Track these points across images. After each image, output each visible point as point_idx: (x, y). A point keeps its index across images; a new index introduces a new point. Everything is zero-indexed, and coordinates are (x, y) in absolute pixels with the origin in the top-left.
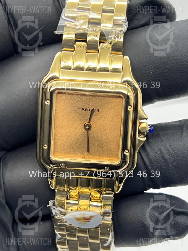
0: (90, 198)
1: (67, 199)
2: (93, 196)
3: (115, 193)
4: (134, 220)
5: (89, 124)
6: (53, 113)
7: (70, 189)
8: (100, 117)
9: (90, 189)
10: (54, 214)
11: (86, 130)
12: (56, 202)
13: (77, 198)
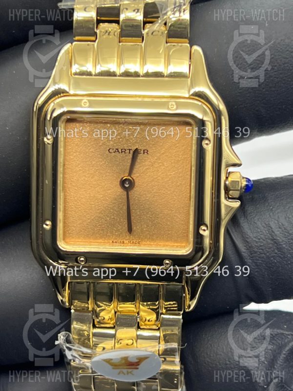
0: (138, 323)
1: (94, 326)
2: (144, 319)
3: (184, 311)
4: (228, 362)
5: (129, 178)
6: (61, 159)
8: (150, 163)
9: (137, 305)
10: (69, 357)
11: (124, 190)
13: (113, 324)
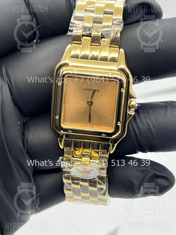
0: (91, 157)
1: (73, 157)
2: (93, 156)
3: (109, 153)
4: (125, 179)
5: (91, 100)
6: (64, 92)
7: (75, 150)
8: (99, 95)
9: (91, 150)
10: (62, 167)
11: (89, 105)
12: (64, 158)
13: (81, 156)
